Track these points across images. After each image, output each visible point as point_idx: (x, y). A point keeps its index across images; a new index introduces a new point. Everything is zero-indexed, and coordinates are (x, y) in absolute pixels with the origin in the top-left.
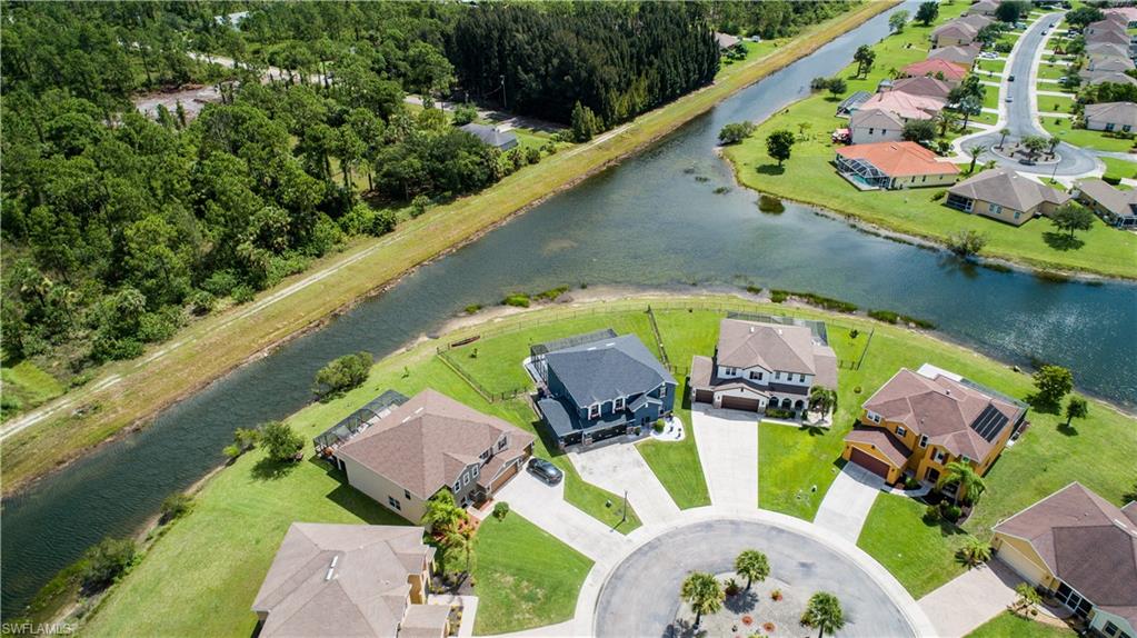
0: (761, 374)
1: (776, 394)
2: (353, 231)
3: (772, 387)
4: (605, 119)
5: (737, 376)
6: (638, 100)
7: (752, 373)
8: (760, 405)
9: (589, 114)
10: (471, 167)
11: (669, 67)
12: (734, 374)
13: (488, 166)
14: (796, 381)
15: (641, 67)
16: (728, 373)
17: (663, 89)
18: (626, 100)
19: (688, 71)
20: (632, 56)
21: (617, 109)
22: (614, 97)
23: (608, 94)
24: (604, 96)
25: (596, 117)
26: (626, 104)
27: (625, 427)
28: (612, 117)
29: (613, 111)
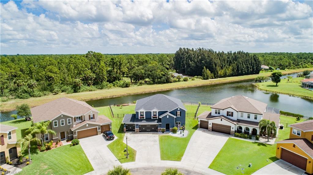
0: (232, 113)
1: (241, 125)
2: (116, 86)
3: (239, 121)
4: (215, 74)
5: (221, 114)
6: (227, 71)
7: (228, 112)
8: (232, 130)
9: (208, 72)
10: (161, 75)
11: (240, 64)
12: (219, 113)
13: (167, 77)
14: (252, 119)
15: (231, 64)
16: (216, 113)
17: (238, 70)
18: (223, 71)
19: (248, 67)
20: (228, 61)
21: (219, 73)
22: (218, 68)
23: (216, 67)
24: (214, 67)
25: (211, 73)
26: (223, 72)
27: (157, 127)
28: (217, 75)
29: (218, 73)
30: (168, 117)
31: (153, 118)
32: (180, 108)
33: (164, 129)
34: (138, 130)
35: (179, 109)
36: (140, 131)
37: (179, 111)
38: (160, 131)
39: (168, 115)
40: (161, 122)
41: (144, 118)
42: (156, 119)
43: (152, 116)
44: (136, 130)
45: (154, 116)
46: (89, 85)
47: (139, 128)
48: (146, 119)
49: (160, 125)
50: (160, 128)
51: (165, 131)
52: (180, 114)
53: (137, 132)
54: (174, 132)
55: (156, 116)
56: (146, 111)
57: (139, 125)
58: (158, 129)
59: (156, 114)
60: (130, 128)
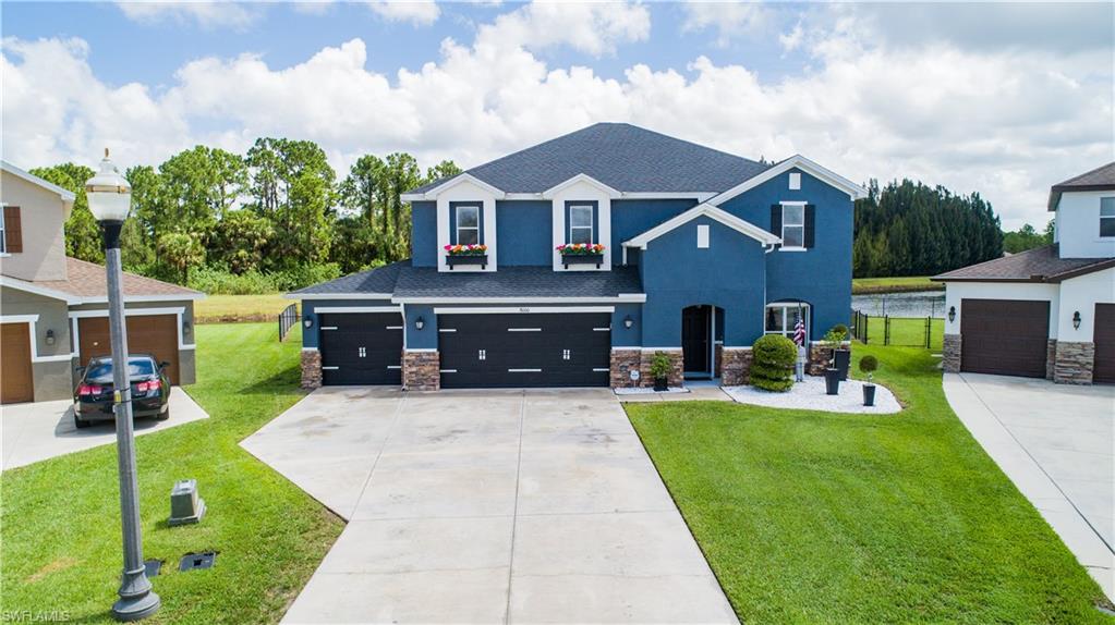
27: (607, 341)
30: (703, 238)
31: (569, 257)
32: (805, 177)
33: (672, 359)
34: (432, 370)
35: (795, 182)
36: (446, 383)
37: (794, 195)
38: (635, 375)
39: (703, 219)
40: (640, 290)
41: (481, 258)
42: (591, 267)
43: (554, 248)
44: (414, 369)
45: (572, 245)
46: (236, 270)
47: (435, 350)
48: (504, 267)
49: (628, 318)
50: (635, 352)
51: (678, 377)
52: (803, 225)
53: (422, 387)
54: (764, 377)
55: (596, 241)
56: (501, 195)
57: (435, 319)
58: (609, 358)
59: (591, 227)
60: (362, 353)
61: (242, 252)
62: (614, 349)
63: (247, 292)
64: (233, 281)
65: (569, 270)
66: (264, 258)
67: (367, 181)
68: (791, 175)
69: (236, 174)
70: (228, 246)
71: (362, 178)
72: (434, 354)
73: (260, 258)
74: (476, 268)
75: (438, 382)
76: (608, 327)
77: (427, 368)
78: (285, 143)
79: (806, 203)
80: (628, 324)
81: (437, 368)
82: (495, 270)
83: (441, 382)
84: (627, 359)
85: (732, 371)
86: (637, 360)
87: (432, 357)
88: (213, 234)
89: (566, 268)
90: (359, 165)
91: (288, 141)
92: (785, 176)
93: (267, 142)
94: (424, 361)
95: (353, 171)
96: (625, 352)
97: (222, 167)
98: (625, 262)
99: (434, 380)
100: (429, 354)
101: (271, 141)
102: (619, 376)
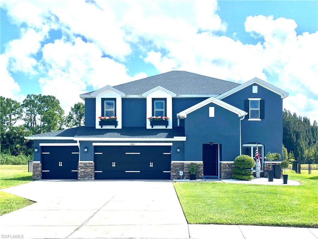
4: (296, 155)
21: (306, 152)
22: (303, 142)
23: (299, 141)
24: (295, 140)
25: (289, 152)
26: (313, 151)
27: (169, 158)
28: (302, 156)
29: (303, 152)
30: (212, 112)
31: (153, 122)
32: (260, 88)
33: (198, 166)
34: (91, 170)
35: (255, 90)
36: (98, 177)
37: (255, 96)
38: (181, 173)
39: (212, 105)
40: (183, 135)
41: (115, 123)
42: (163, 127)
43: (147, 118)
44: (83, 170)
45: (155, 117)
46: (14, 154)
47: (92, 162)
48: (125, 127)
49: (179, 148)
50: (181, 163)
51: (201, 175)
52: (259, 109)
53: (86, 178)
54: (239, 174)
55: (166, 115)
56: (124, 96)
57: (93, 148)
58: (170, 166)
59: (164, 110)
60: (60, 164)
61: (18, 145)
62: (172, 162)
63: (19, 164)
64: (13, 158)
65: (154, 128)
66: (28, 148)
67: (79, 114)
68: (253, 87)
69: (17, 110)
70: (12, 143)
71: (76, 113)
72: (92, 163)
73: (26, 149)
74: (112, 127)
75: (93, 176)
76: (170, 153)
77: (89, 170)
78: (41, 96)
79: (260, 99)
80: (178, 150)
81: (93, 170)
82: (121, 128)
83: (95, 177)
84: (178, 166)
85: (226, 172)
86: (182, 167)
87: (91, 165)
88: (5, 137)
89: (152, 127)
90: (75, 107)
91: (42, 96)
92: (250, 87)
93: (32, 96)
94: (88, 166)
95: (72, 109)
96: (177, 163)
97: (10, 106)
98: (178, 125)
99: (92, 175)
100: (89, 163)
101: (34, 96)
102: (175, 174)
